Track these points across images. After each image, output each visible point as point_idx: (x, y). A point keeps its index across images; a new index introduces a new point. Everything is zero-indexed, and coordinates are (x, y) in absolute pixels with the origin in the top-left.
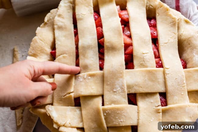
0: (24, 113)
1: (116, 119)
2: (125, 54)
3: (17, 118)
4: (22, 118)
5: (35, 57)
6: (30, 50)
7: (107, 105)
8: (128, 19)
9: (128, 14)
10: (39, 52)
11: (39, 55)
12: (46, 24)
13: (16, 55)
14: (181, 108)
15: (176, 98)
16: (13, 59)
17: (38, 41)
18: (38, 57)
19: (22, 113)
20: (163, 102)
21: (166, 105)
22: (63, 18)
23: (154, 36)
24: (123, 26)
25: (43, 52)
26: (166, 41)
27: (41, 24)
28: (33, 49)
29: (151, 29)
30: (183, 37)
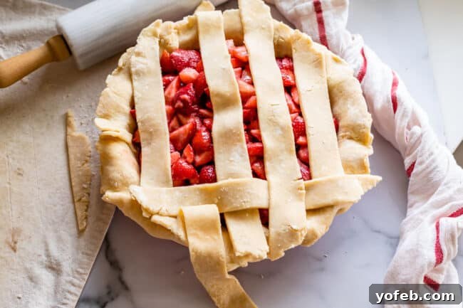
0: (89, 210)
1: (237, 198)
2: (244, 108)
3: (78, 218)
4: (86, 218)
5: (107, 119)
6: (99, 108)
7: (222, 180)
8: (247, 57)
9: (247, 51)
10: (113, 111)
11: (113, 115)
12: (120, 69)
13: (70, 122)
14: (331, 181)
15: (324, 168)
16: (66, 130)
17: (111, 94)
18: (112, 119)
19: (86, 211)
20: (305, 175)
21: (310, 178)
22: (144, 57)
23: (287, 81)
24: (240, 69)
25: (119, 112)
26: (310, 88)
27: (113, 70)
28: (104, 107)
29: (282, 72)
30: (332, 82)
